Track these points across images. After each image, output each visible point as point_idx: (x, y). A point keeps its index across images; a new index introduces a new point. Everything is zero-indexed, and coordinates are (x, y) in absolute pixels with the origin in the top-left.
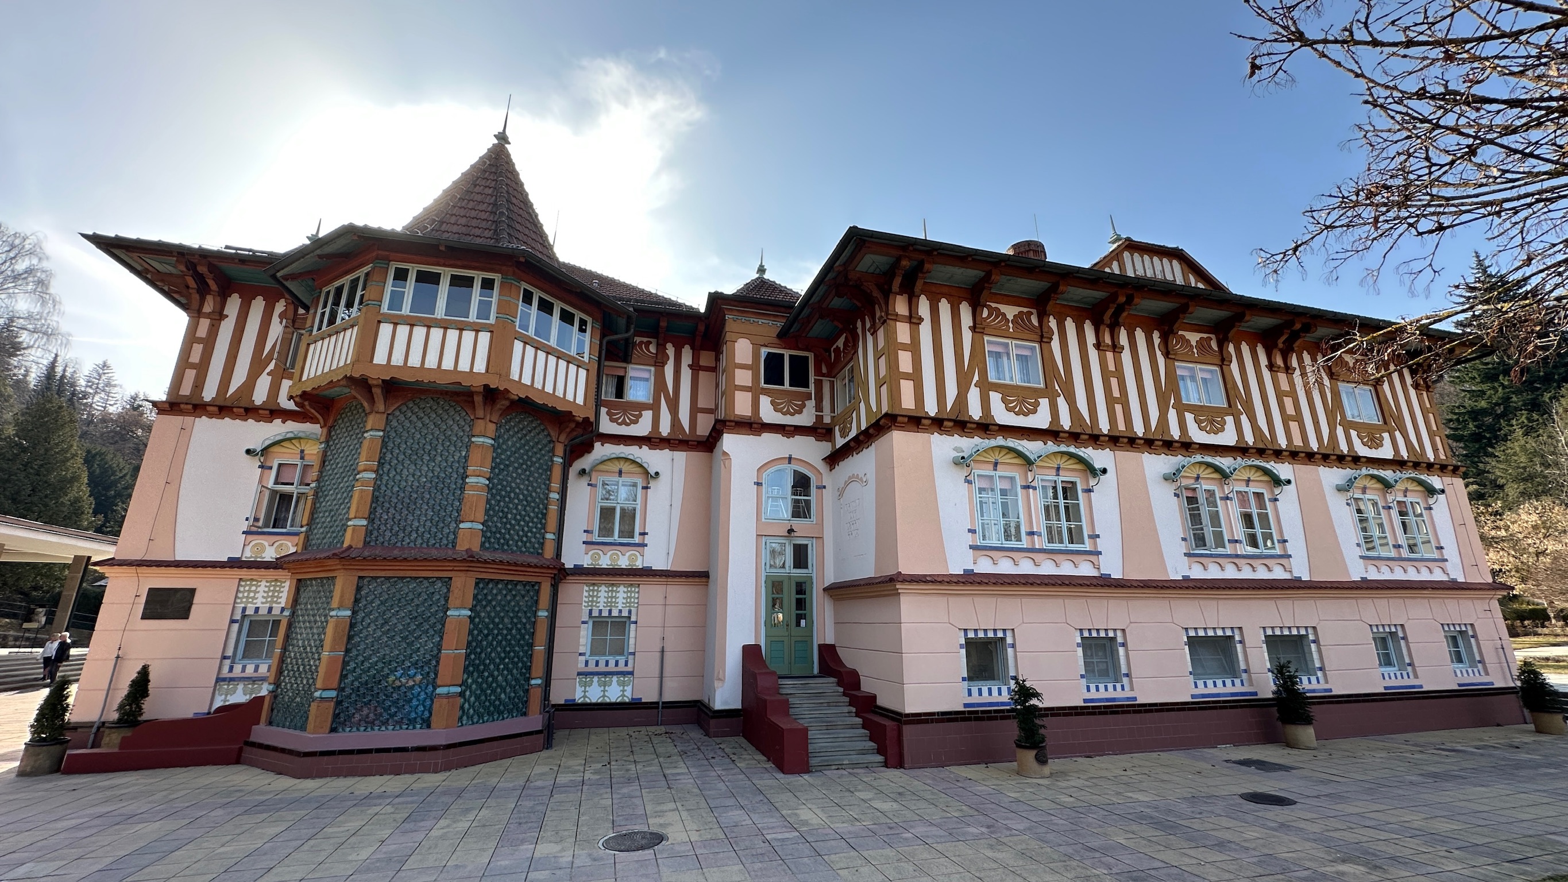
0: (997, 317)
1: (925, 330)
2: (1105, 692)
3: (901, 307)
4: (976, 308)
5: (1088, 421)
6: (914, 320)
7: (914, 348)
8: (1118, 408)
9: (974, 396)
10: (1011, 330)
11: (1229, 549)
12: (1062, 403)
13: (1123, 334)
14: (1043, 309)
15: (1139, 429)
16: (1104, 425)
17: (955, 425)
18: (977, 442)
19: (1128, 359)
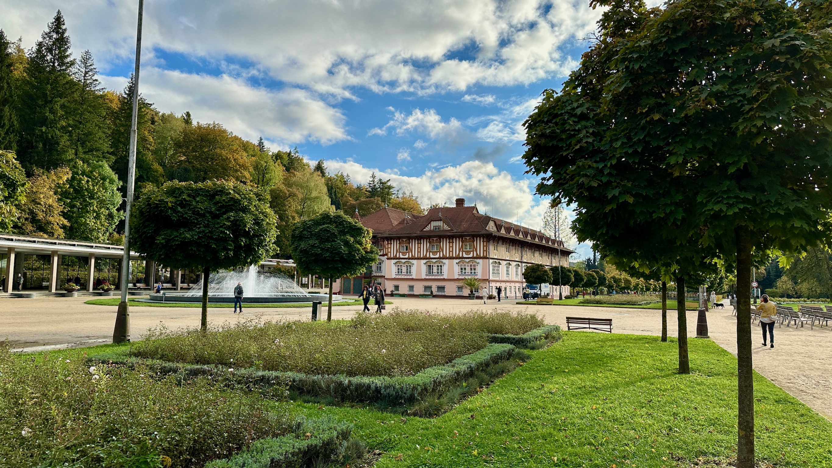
0: (403, 241)
2: (412, 293)
3: (389, 242)
4: (399, 240)
5: (414, 256)
6: (391, 244)
7: (391, 248)
9: (398, 254)
10: (404, 243)
11: (433, 274)
12: (410, 254)
13: (422, 240)
14: (409, 238)
15: (422, 256)
16: (416, 256)
17: (394, 259)
18: (397, 260)
19: (422, 245)
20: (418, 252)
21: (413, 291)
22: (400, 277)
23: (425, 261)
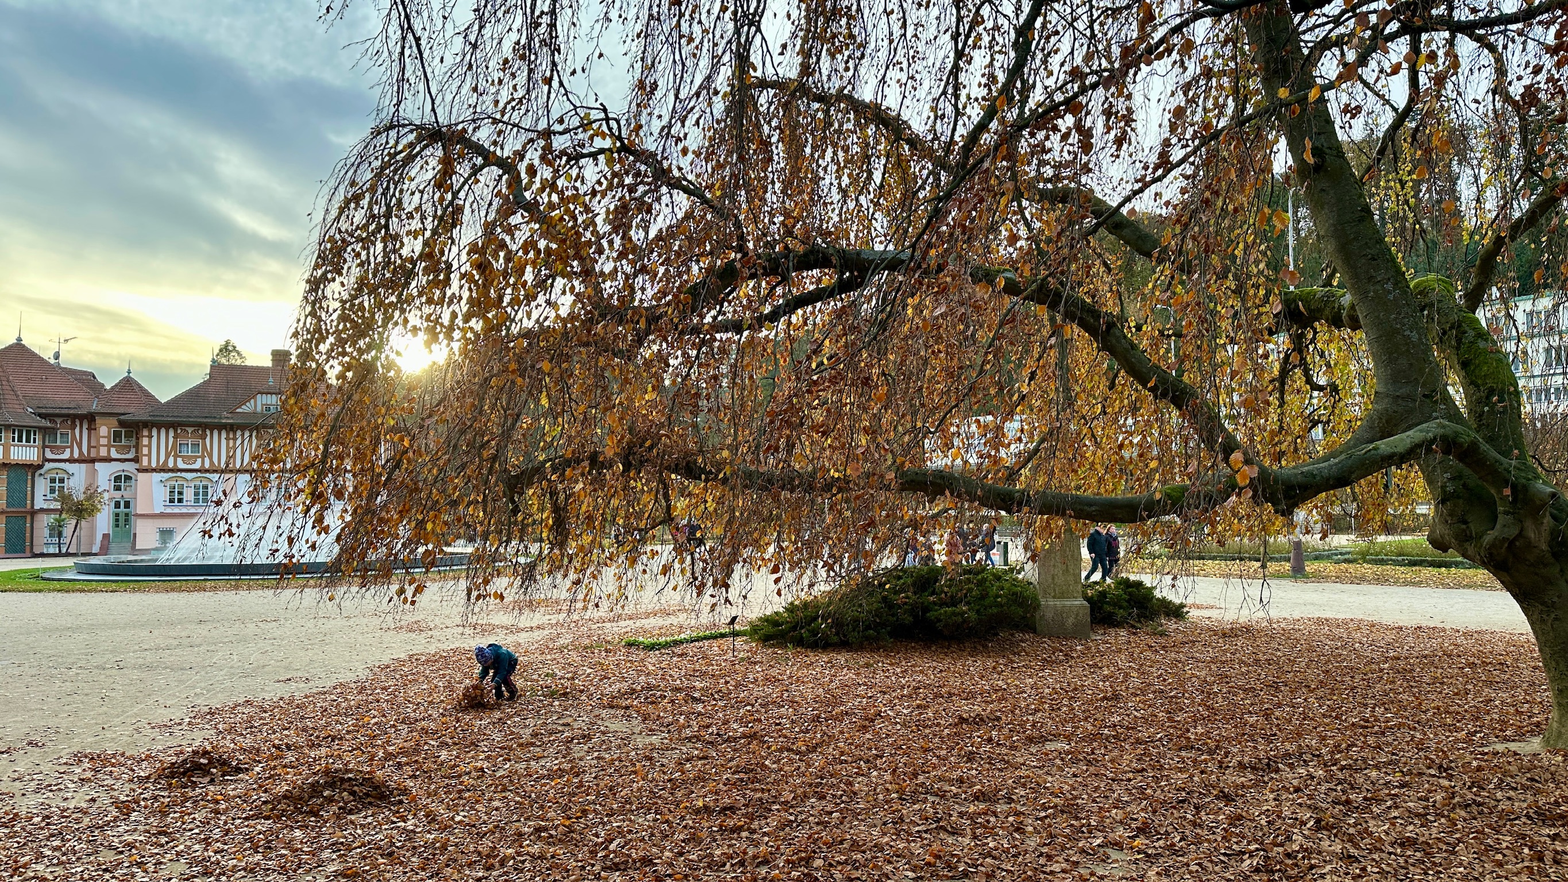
0: (184, 433)
1: (154, 440)
3: (146, 433)
4: (176, 431)
5: (217, 465)
6: (150, 437)
7: (149, 446)
8: (231, 460)
9: (171, 460)
10: (190, 436)
12: (207, 460)
13: (239, 433)
14: (204, 427)
15: (238, 466)
16: (223, 466)
17: (159, 470)
18: (171, 475)
19: (239, 442)
20: (228, 457)
22: (176, 511)
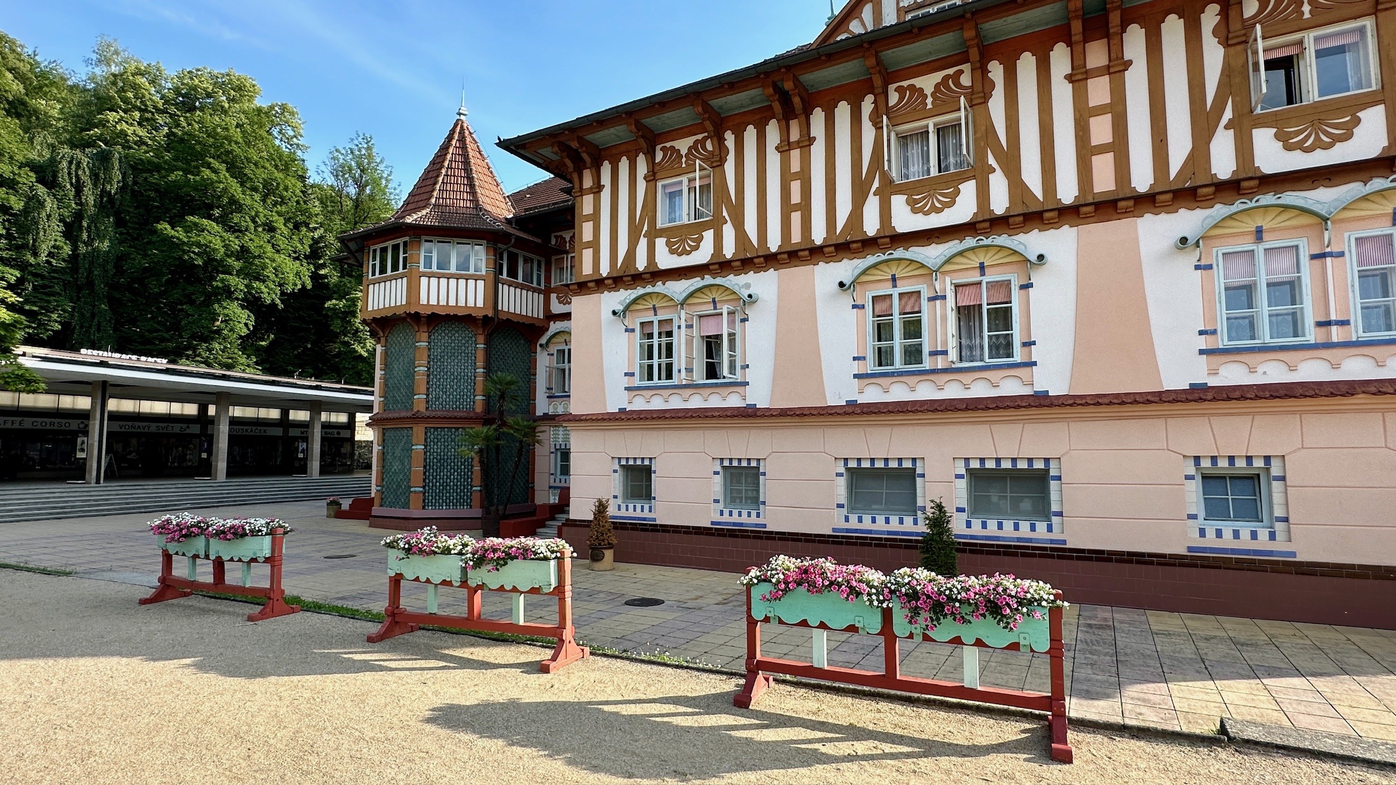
0: (671, 156)
1: (606, 195)
3: (588, 183)
4: (651, 154)
5: (755, 243)
6: (597, 188)
7: (595, 217)
8: (796, 217)
9: (643, 246)
10: (684, 165)
11: (927, 364)
12: (729, 232)
13: (818, 118)
15: (819, 236)
16: (774, 243)
17: (617, 281)
18: (641, 292)
19: (818, 151)
20: (787, 208)
21: (755, 501)
22: (657, 403)
23: (846, 269)
